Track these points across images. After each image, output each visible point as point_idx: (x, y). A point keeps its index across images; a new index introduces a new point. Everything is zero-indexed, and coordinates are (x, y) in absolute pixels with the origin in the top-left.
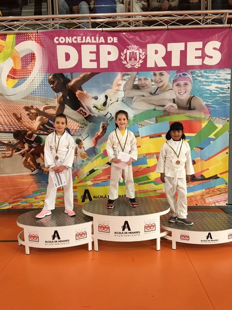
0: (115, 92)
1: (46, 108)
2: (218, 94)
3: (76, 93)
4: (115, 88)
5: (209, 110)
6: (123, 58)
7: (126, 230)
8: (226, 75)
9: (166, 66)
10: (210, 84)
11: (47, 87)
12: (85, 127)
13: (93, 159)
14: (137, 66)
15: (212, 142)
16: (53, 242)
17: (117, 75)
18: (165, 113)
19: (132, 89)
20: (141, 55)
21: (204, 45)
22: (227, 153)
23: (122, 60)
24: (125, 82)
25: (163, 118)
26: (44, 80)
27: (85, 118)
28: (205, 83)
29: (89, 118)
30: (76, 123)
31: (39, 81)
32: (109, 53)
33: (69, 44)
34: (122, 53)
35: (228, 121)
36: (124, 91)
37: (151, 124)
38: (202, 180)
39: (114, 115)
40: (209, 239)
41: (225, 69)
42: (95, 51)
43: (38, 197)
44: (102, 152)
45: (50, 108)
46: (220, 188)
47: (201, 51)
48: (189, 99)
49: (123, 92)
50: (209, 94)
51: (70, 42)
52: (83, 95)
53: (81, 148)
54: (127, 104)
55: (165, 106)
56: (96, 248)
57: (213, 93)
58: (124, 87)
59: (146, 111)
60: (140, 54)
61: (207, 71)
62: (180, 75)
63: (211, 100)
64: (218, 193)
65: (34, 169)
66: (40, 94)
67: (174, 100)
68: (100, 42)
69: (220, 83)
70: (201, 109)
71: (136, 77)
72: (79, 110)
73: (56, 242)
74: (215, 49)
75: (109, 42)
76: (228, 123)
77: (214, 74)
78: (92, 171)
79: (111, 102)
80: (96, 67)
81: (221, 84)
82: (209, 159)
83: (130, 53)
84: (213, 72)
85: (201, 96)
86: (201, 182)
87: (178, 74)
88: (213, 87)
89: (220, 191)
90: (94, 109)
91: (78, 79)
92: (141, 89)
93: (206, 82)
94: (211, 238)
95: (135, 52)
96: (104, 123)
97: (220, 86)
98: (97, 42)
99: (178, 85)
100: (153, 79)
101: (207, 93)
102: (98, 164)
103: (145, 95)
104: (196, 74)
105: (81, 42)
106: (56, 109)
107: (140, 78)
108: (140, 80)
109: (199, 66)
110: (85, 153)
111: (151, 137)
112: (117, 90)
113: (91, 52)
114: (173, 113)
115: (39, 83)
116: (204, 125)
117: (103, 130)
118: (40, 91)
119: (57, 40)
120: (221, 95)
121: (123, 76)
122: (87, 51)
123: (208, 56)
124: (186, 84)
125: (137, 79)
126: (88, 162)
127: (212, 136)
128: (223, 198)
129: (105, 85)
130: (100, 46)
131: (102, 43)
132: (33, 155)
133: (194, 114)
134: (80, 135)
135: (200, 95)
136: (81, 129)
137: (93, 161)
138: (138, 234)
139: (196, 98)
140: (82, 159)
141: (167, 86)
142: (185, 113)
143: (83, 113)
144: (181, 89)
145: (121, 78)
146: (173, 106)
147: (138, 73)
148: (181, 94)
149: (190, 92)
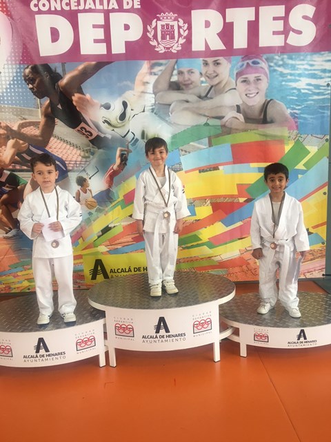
0: (140, 96)
1: (22, 126)
3: (73, 98)
4: (138, 88)
5: (296, 122)
6: (150, 35)
7: (162, 332)
8: (324, 63)
9: (224, 48)
10: (297, 78)
11: (22, 88)
12: (91, 157)
13: (107, 209)
14: (176, 48)
15: (300, 176)
16: (37, 356)
17: (141, 66)
19: (168, 90)
20: (181, 30)
21: (288, 12)
22: (325, 193)
23: (150, 39)
24: (156, 77)
25: (221, 138)
26: (17, 76)
27: (90, 141)
28: (289, 77)
29: (97, 142)
30: (75, 149)
31: (7, 79)
32: (127, 27)
33: (56, 12)
34: (148, 27)
35: (327, 140)
36: (155, 93)
37: (201, 149)
39: (138, 136)
40: (302, 339)
41: (323, 53)
42: (103, 23)
43: (19, 274)
44: (121, 198)
45: (29, 126)
46: (314, 251)
47: (282, 21)
48: (264, 104)
49: (153, 96)
50: (297, 96)
51: (59, 9)
52: (83, 101)
53: (86, 193)
54: (159, 117)
55: (223, 117)
56: (113, 362)
57: (303, 93)
58: (155, 87)
59: (193, 127)
60: (179, 27)
61: (294, 57)
62: (248, 63)
63: (299, 105)
64: (310, 258)
65: (10, 228)
66: (12, 100)
67: (238, 106)
68: (110, 8)
69: (314, 76)
70: (284, 122)
71: (174, 69)
72: (79, 128)
73: (43, 356)
74: (305, 18)
75: (125, 7)
76: (328, 144)
77: (306, 62)
78: (106, 230)
79: (133, 113)
80: (105, 53)
81: (315, 78)
83: (163, 26)
84: (302, 58)
85: (283, 99)
87: (245, 63)
88: (303, 84)
89: (313, 255)
90: (104, 126)
91: (75, 73)
92: (182, 89)
93: (291, 75)
94: (305, 338)
95: (171, 23)
96: (124, 149)
97: (314, 82)
98: (106, 8)
100: (203, 72)
102: (115, 217)
103: (189, 100)
104: (275, 61)
105: (76, 8)
106: (41, 126)
108: (180, 73)
109: (279, 47)
110: (93, 200)
111: (202, 170)
112: (143, 92)
113: (95, 26)
114: (237, 130)
115: (8, 83)
116: (287, 148)
117: (122, 161)
118: (11, 96)
119: (36, 5)
120: (316, 97)
121: (152, 67)
122: (89, 24)
123: (294, 31)
124: (258, 79)
125: (175, 72)
126: (100, 214)
127: (300, 166)
128: (318, 265)
130: (110, 14)
131: (113, 10)
132: (6, 205)
133: (272, 130)
134: (84, 170)
135: (282, 97)
136: (84, 160)
137: (107, 212)
138: (182, 337)
139: (275, 102)
140: (90, 211)
141: (226, 83)
142: (257, 129)
143: (86, 134)
144: (250, 89)
145: (149, 71)
146: (236, 118)
147: (176, 62)
148: (251, 96)
149: (266, 93)
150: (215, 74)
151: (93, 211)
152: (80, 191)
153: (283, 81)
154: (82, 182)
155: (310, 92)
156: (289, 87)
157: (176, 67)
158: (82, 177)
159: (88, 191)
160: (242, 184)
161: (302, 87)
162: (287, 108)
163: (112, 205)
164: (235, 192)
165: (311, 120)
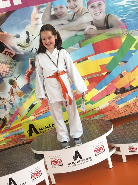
2: (130, 7)
4: (33, 22)
5: (125, 24)
7: (78, 159)
12: (15, 67)
15: (133, 54)
17: (33, 9)
18: (86, 36)
19: (51, 20)
24: (42, 14)
25: (85, 41)
27: (12, 58)
29: (16, 58)
30: (5, 65)
37: (75, 50)
38: (131, 90)
48: (106, 18)
50: (123, 9)
52: (4, 36)
53: (16, 88)
55: (84, 29)
57: (126, 7)
58: (43, 19)
59: (68, 38)
63: (125, 15)
70: (119, 25)
71: (51, 8)
72: (4, 52)
78: (32, 106)
82: (134, 69)
85: (115, 12)
86: (131, 92)
90: (18, 48)
92: (58, 18)
96: (32, 59)
99: (92, 7)
100: (68, 6)
101: (120, 9)
102: (34, 99)
103: (64, 23)
107: (55, 7)
108: (56, 9)
110: (21, 91)
111: (79, 62)
112: (37, 24)
114: (94, 35)
116: (123, 40)
117: (33, 66)
121: (39, 9)
124: (100, 4)
125: (52, 9)
126: (26, 99)
127: (132, 48)
129: (23, 22)
133: (113, 31)
134: (12, 75)
136: (11, 69)
137: (30, 96)
138: (90, 159)
139: (111, 15)
140: (20, 98)
141: (82, 10)
142: (105, 32)
143: (9, 54)
144: (96, 11)
145: (37, 11)
146: (92, 28)
147: (52, 3)
148: (97, 14)
149: (105, 11)
150: (75, 6)
151: (22, 97)
152: (13, 88)
153: (113, 3)
154: (12, 82)
155: (130, 6)
156: (117, 6)
157: (52, 6)
158: (12, 79)
159: (17, 87)
160: (102, 65)
161: (125, 4)
162: (119, 17)
163: (32, 92)
164: (100, 70)
165: (133, 22)
